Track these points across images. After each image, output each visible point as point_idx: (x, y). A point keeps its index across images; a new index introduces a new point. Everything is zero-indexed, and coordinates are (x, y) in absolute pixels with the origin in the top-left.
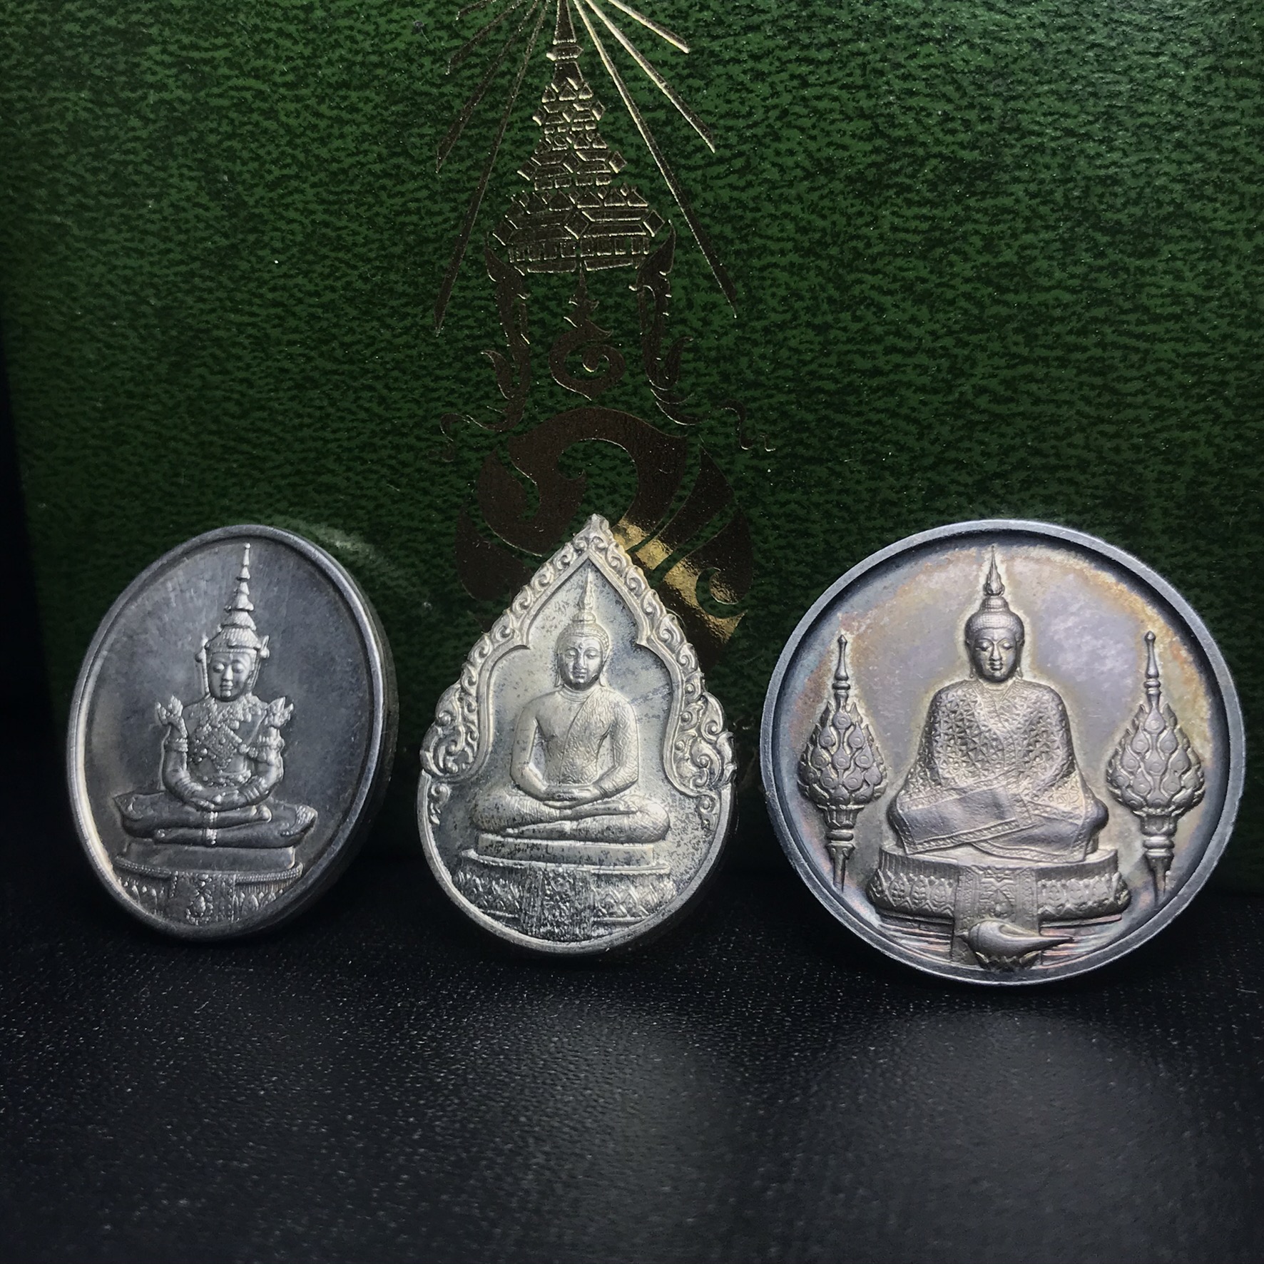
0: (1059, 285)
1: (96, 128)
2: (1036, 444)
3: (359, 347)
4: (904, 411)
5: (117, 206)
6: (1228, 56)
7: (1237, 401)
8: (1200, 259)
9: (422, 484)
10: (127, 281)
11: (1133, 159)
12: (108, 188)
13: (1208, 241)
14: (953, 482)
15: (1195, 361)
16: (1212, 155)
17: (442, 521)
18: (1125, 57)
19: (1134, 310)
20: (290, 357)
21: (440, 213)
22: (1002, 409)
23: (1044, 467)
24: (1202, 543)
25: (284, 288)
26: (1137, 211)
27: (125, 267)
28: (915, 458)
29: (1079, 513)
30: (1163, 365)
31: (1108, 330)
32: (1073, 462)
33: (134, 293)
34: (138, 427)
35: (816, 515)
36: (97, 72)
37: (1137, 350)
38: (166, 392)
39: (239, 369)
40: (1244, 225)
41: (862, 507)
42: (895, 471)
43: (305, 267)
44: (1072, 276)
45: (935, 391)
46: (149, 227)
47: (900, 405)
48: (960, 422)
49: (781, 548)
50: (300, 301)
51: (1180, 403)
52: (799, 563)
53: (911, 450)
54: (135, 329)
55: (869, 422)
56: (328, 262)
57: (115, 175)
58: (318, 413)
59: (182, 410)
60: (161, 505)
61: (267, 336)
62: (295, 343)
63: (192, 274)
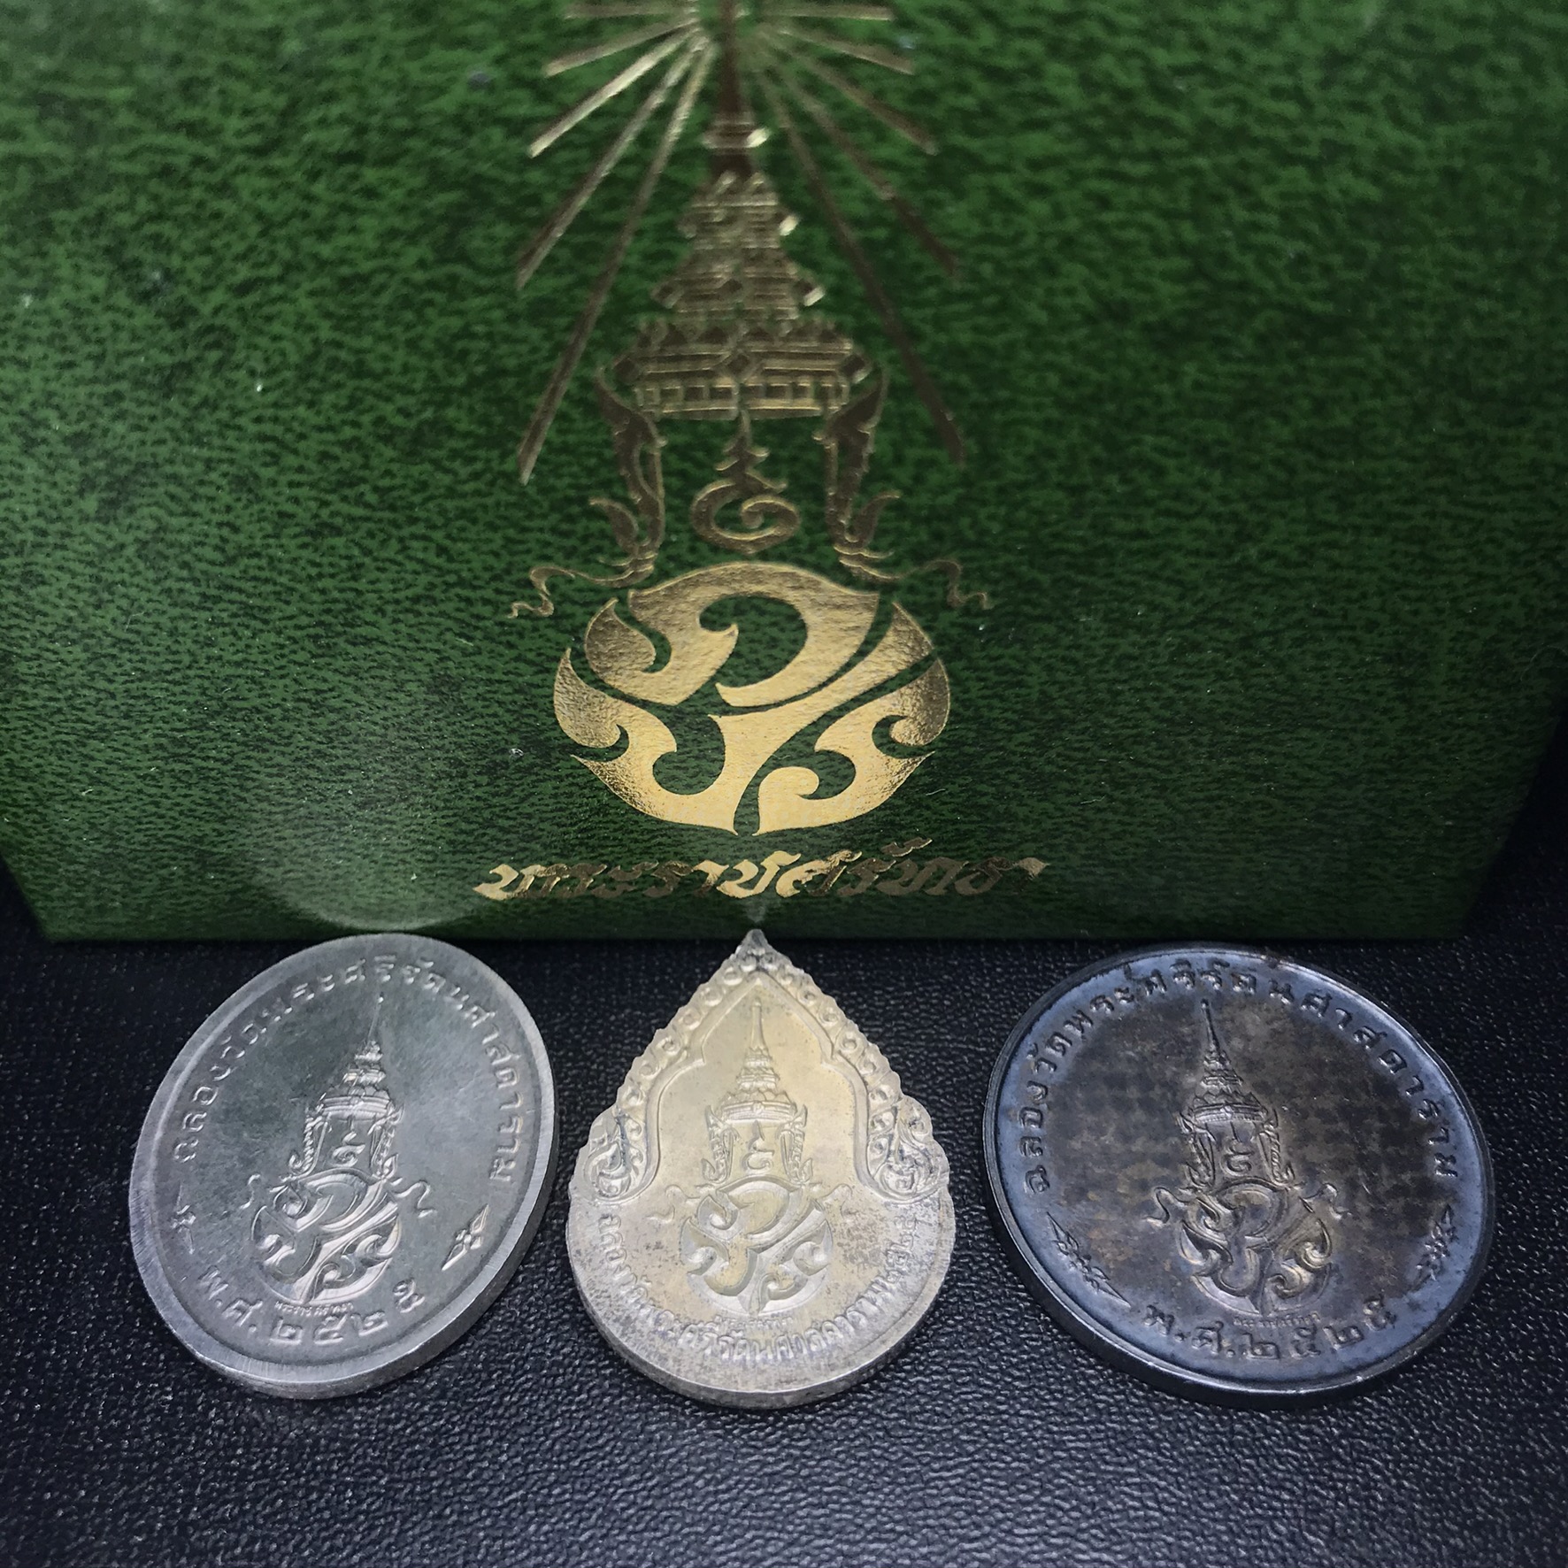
0: (1397, 453)
2: (1323, 607)
3: (406, 492)
4: (1168, 573)
14: (1211, 639)
15: (1535, 528)
17: (534, 673)
19: (1481, 480)
20: (296, 501)
21: (524, 340)
22: (1291, 573)
23: (1327, 627)
25: (276, 420)
30: (1496, 533)
31: (1443, 500)
32: (1360, 623)
34: (60, 568)
35: (1034, 668)
37: (1471, 520)
38: (100, 532)
39: (214, 511)
41: (1093, 661)
42: (1141, 629)
43: (307, 395)
44: (1416, 445)
47: (1163, 567)
48: (1234, 585)
49: (983, 697)
50: (302, 437)
51: (1503, 569)
53: (1166, 609)
55: (1120, 583)
56: (345, 392)
58: (344, 563)
59: (130, 551)
60: (115, 651)
61: (256, 477)
62: (299, 485)
63: (119, 396)
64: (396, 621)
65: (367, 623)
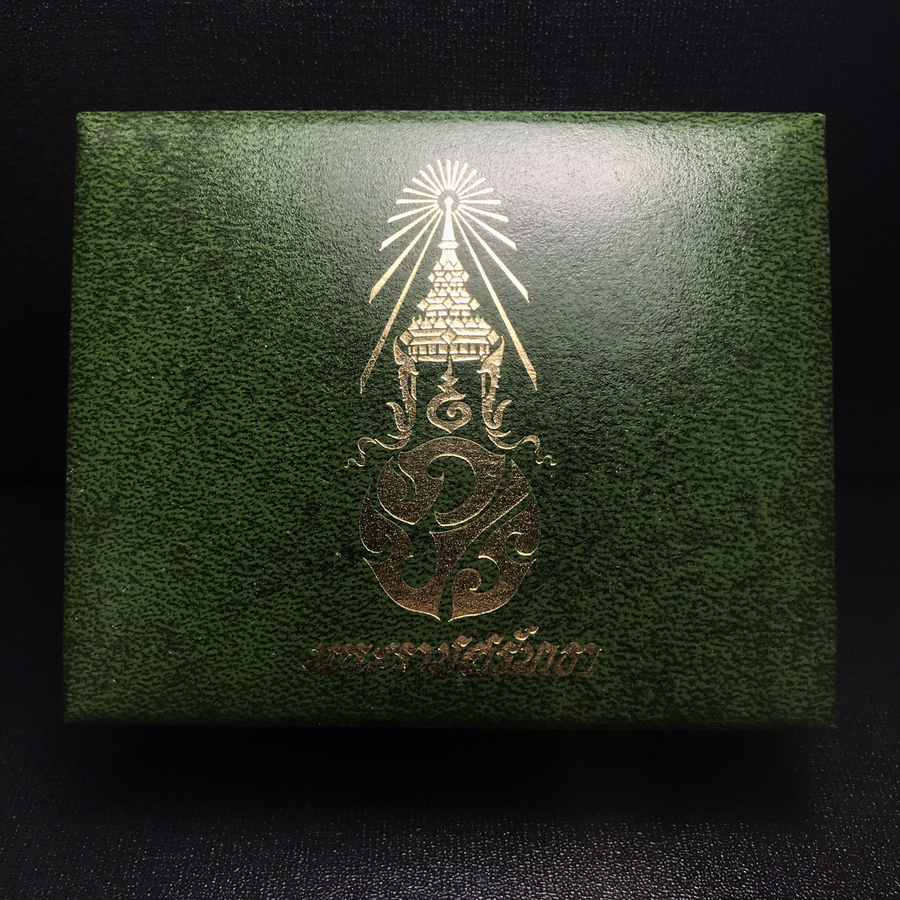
0: (712, 381)
1: (157, 263)
2: (700, 466)
3: (312, 397)
4: (629, 445)
5: (165, 309)
6: (793, 271)
7: (803, 446)
8: (783, 371)
9: (343, 480)
10: (165, 352)
11: (748, 318)
12: (161, 299)
13: (786, 362)
14: (655, 485)
15: (782, 424)
16: (787, 319)
17: (354, 502)
18: (743, 268)
19: (751, 395)
20: (268, 401)
22: (681, 446)
23: (705, 479)
24: (788, 523)
25: (269, 362)
26: (751, 345)
27: (165, 345)
28: (634, 472)
29: (723, 505)
30: (766, 425)
31: (737, 405)
32: (719, 476)
33: (170, 360)
34: (159, 441)
35: (578, 503)
36: (163, 232)
37: (752, 417)
38: (182, 420)
39: (234, 407)
40: (803, 355)
41: (603, 499)
42: (623, 478)
43: (283, 350)
44: (718, 377)
45: (645, 435)
46: (186, 322)
47: (626, 442)
48: (658, 453)
49: (557, 521)
50: (278, 370)
51: (775, 446)
52: (567, 531)
53: (631, 466)
54: (167, 381)
55: (610, 451)
56: (298, 348)
57: (166, 291)
58: (281, 436)
59: (192, 431)
60: (168, 490)
61: (254, 389)
62: (272, 394)
63: (210, 350)
64: (297, 469)
65: (284, 470)
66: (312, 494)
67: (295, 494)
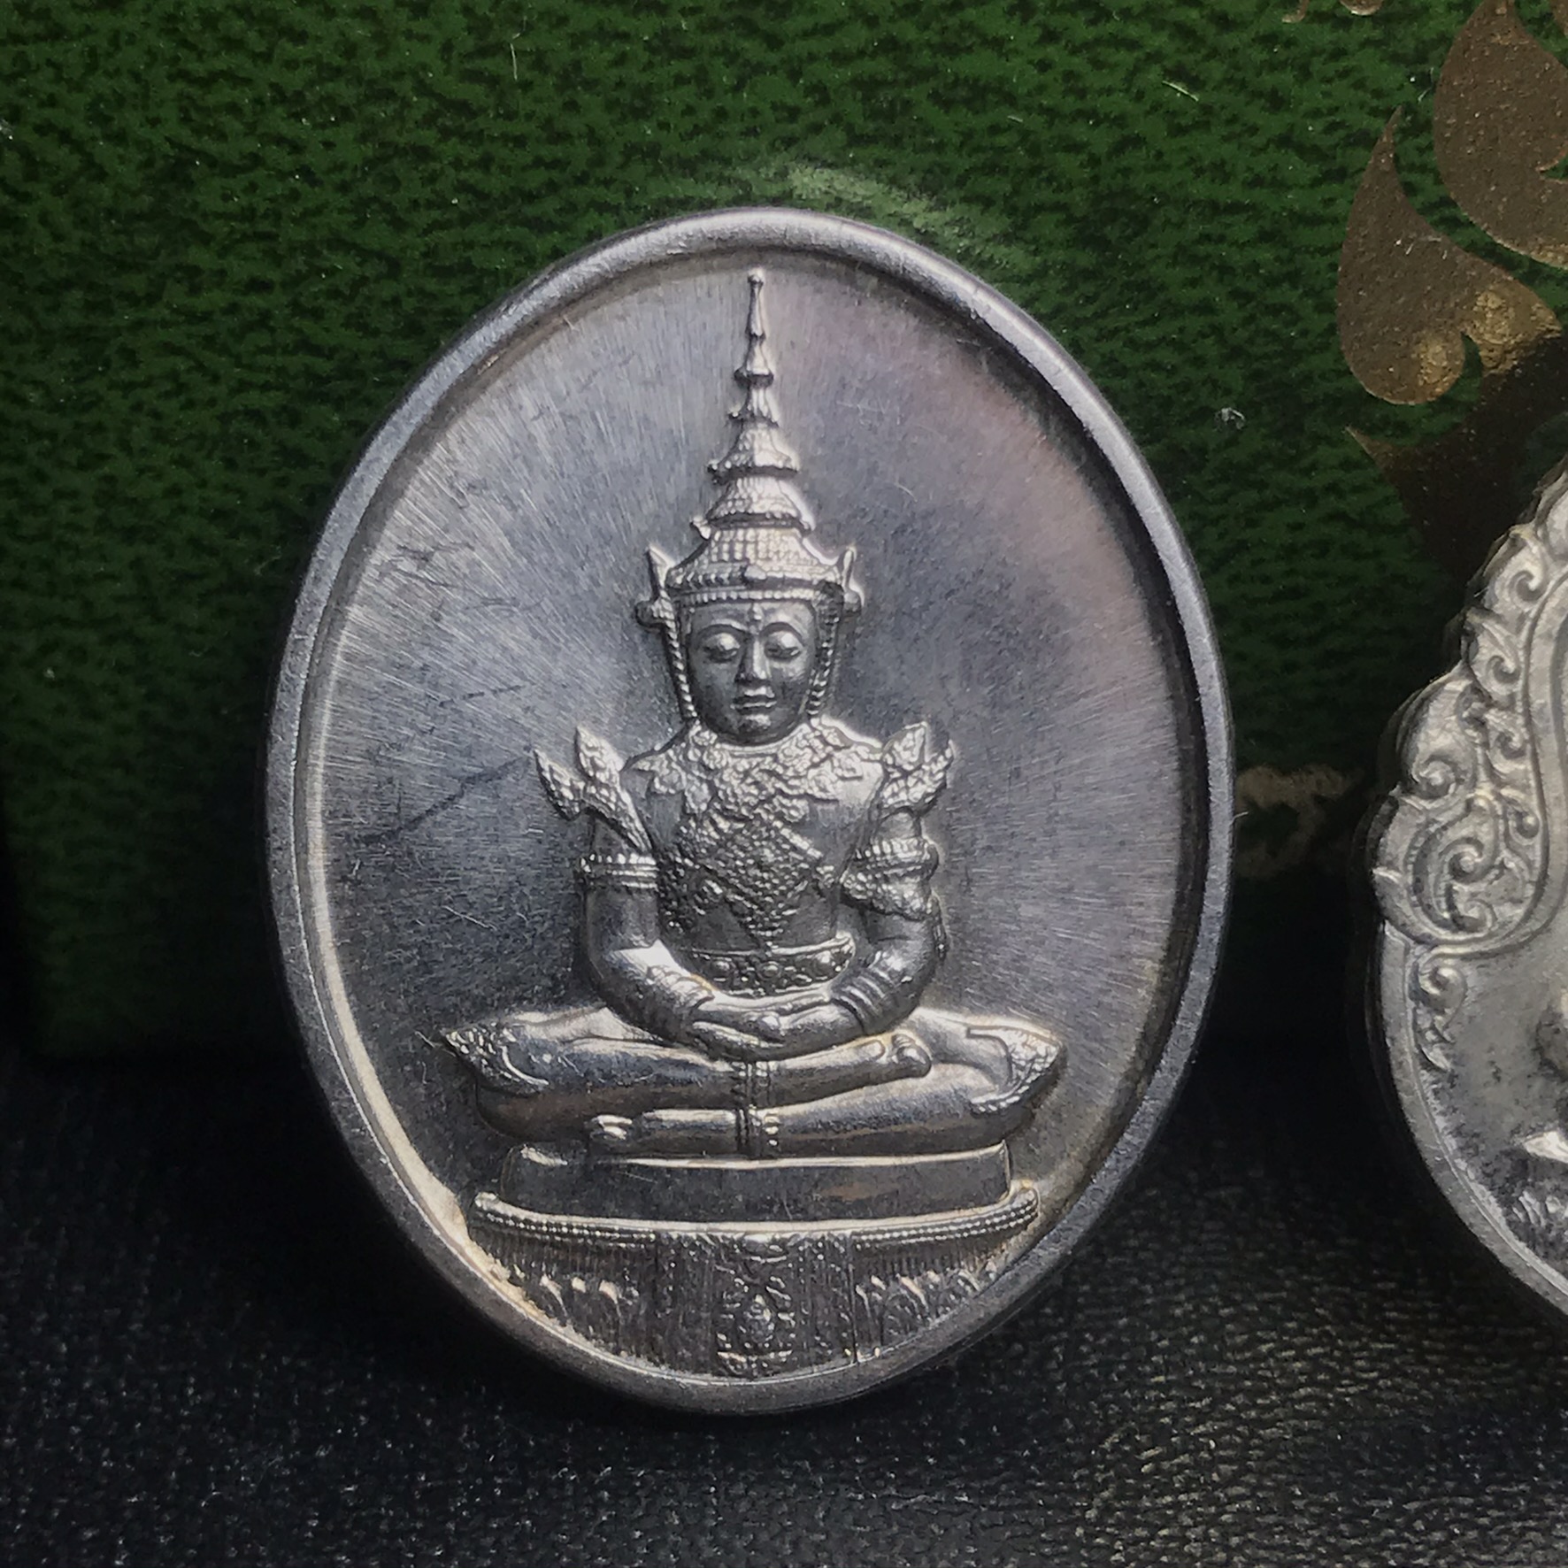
9: (1268, 80)
17: (1316, 183)
64: (1050, 36)
65: (987, 42)
66: (1119, 148)
67: (1034, 151)
